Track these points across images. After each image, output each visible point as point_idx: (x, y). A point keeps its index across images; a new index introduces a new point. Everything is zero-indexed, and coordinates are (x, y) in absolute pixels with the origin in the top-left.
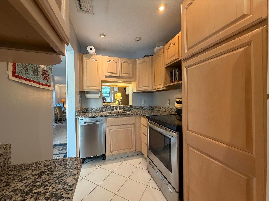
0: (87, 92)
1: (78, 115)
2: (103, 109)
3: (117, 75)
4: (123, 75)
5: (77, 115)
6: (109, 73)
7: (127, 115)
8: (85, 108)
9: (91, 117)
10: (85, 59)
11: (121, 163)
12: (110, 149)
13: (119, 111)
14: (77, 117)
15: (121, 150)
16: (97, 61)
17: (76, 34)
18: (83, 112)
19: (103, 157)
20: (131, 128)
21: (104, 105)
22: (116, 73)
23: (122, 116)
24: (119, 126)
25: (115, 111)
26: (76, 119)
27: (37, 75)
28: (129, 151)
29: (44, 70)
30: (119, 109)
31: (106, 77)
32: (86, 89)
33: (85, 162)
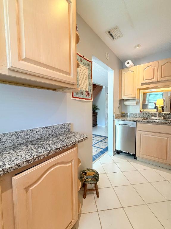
0: (126, 100)
1: (116, 118)
2: (140, 115)
3: (155, 80)
4: (163, 79)
5: (114, 117)
6: (145, 80)
7: (161, 123)
8: (124, 113)
9: (124, 120)
10: (124, 73)
11: (150, 168)
12: (140, 152)
13: (157, 118)
14: (114, 119)
15: (152, 156)
16: (133, 71)
17: (117, 56)
18: (122, 116)
19: (134, 156)
20: (166, 138)
21: (141, 112)
22: (153, 79)
23: (154, 123)
24: (151, 133)
25: (152, 118)
26: (114, 121)
27: (82, 95)
28: (161, 161)
29: (87, 91)
30: (157, 117)
31: (142, 84)
32: (124, 97)
33: (120, 154)
